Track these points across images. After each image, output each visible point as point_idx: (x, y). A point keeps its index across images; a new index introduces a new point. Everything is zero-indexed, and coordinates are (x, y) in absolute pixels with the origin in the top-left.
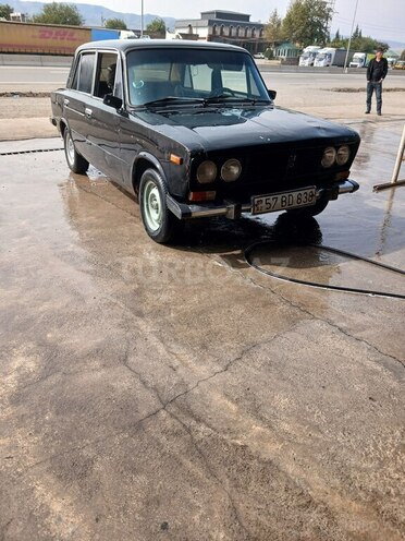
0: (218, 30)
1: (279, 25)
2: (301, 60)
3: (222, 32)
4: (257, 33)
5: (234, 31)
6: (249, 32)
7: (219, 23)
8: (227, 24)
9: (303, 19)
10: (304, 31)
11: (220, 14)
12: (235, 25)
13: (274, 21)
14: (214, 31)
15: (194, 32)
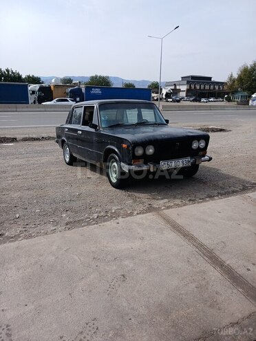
0: (193, 87)
1: (234, 82)
2: (250, 102)
3: (195, 87)
4: (217, 88)
5: (202, 86)
6: (212, 87)
7: (193, 82)
8: (198, 83)
9: (250, 77)
10: (251, 84)
11: (193, 77)
12: (203, 83)
13: (230, 79)
14: (190, 87)
15: (178, 87)
